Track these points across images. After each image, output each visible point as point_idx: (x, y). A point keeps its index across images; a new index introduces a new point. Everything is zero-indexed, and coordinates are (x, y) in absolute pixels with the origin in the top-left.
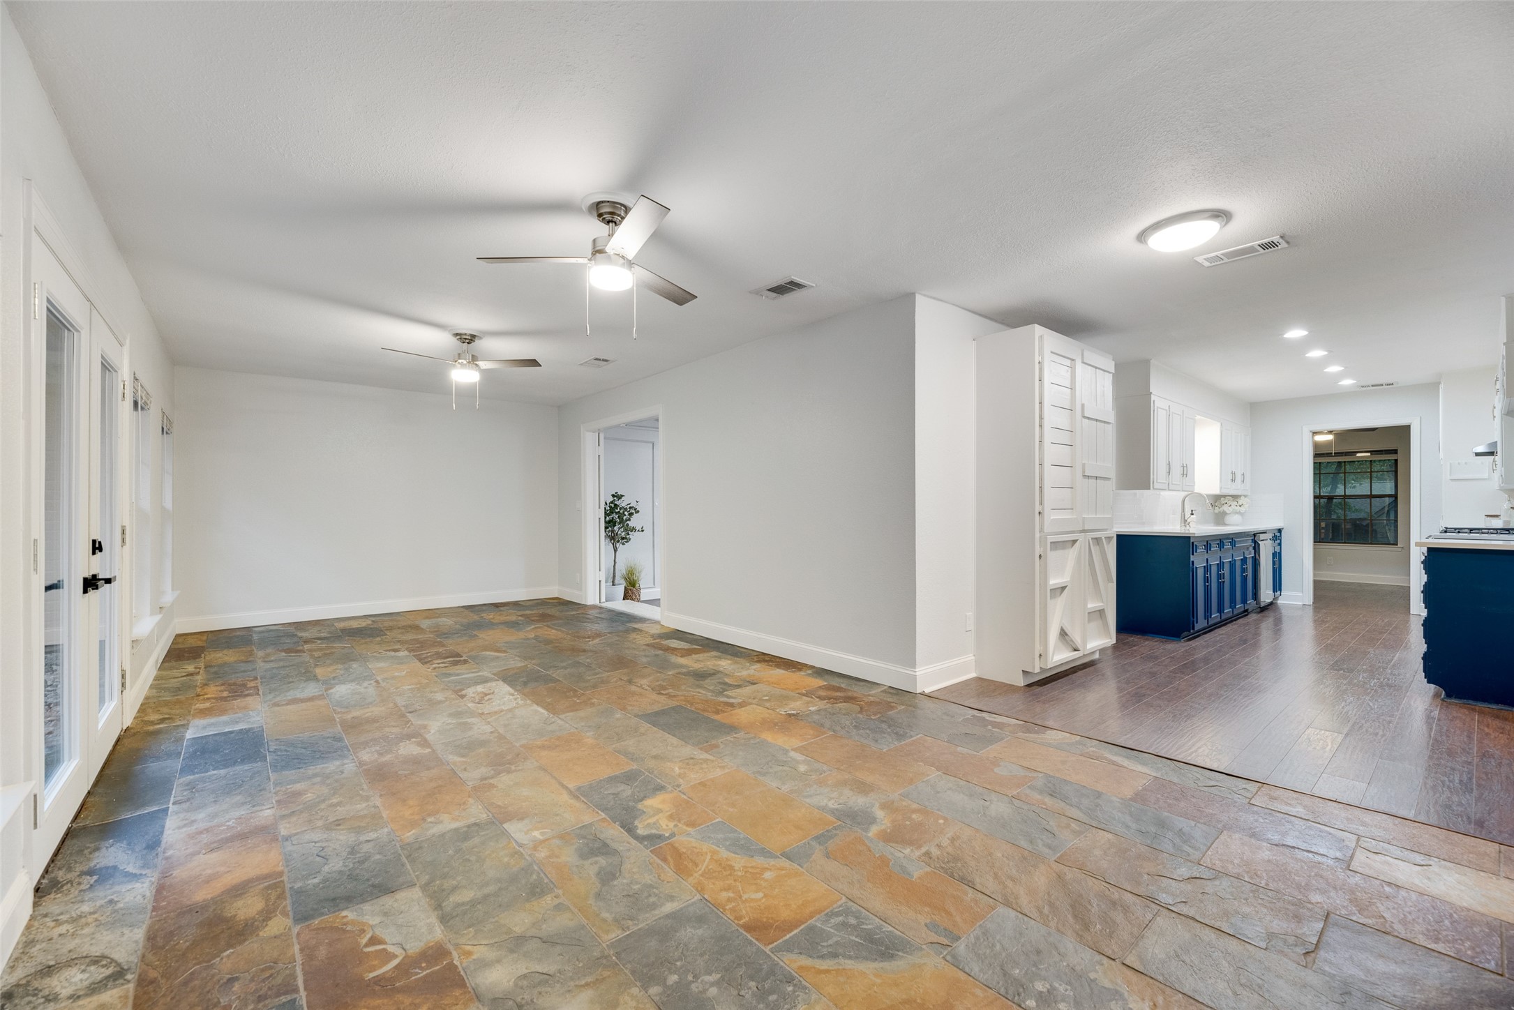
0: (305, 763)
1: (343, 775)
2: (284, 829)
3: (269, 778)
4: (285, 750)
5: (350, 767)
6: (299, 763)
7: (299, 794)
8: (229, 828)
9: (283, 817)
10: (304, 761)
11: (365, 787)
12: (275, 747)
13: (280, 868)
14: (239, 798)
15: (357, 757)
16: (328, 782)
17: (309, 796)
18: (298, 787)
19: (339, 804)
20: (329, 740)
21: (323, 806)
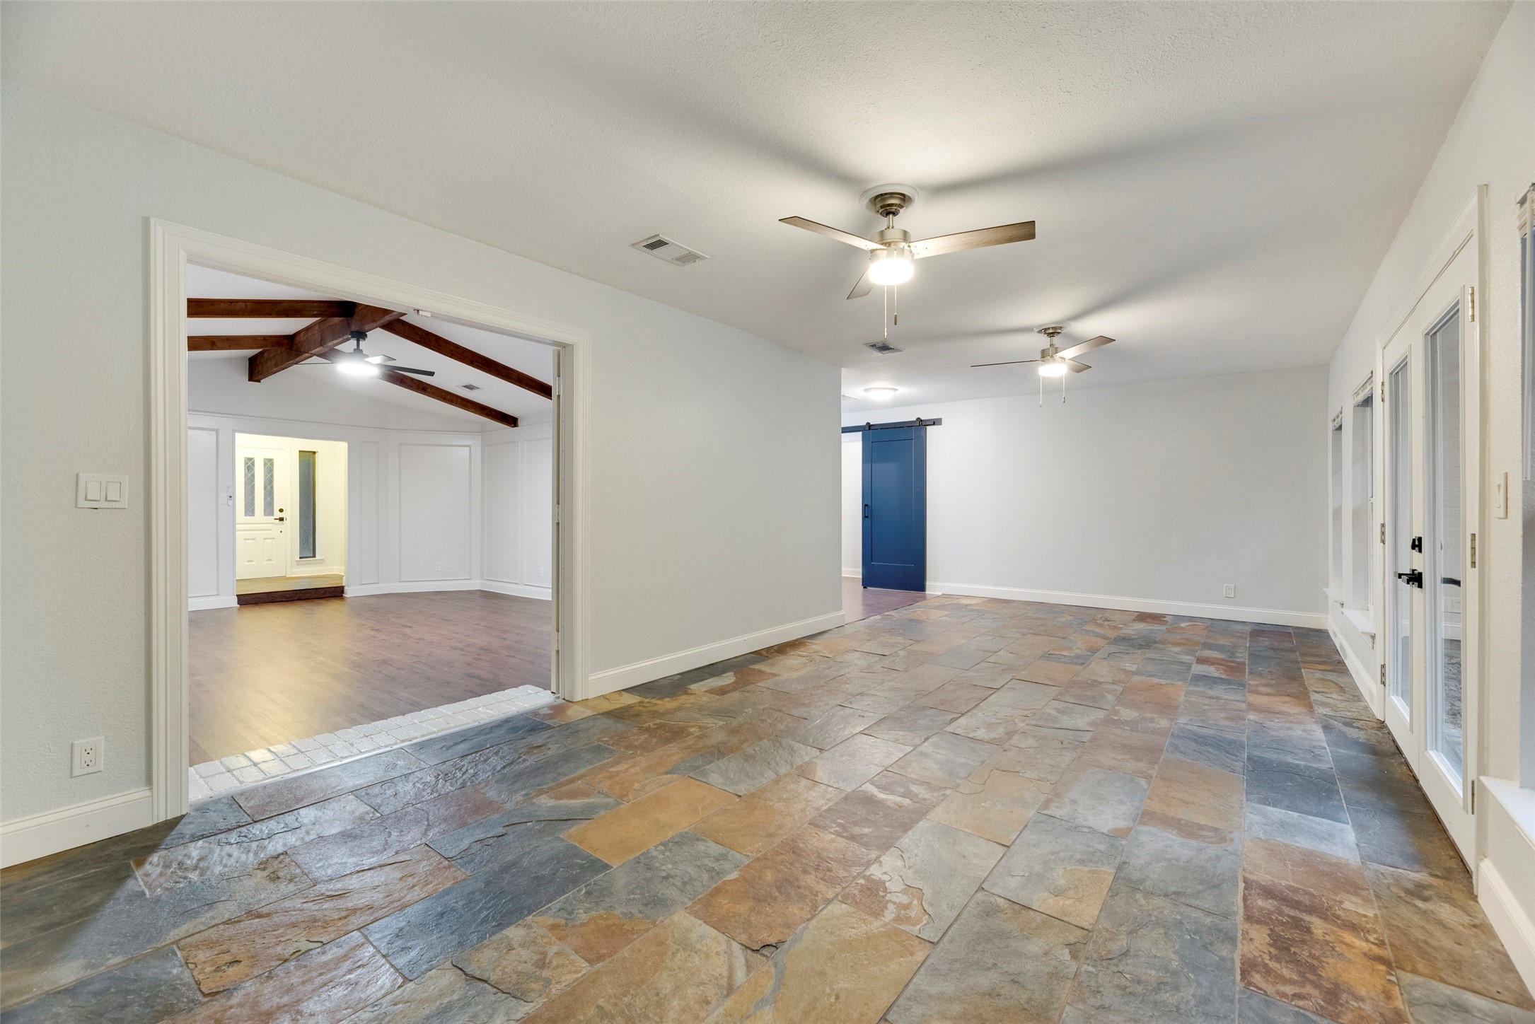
0: (1215, 738)
1: (1191, 717)
2: (1244, 706)
3: (1248, 738)
4: (1227, 757)
5: (1182, 720)
6: (1219, 740)
7: (1227, 718)
8: (1278, 719)
9: (1242, 711)
10: (1215, 740)
11: (1182, 707)
12: (1237, 764)
13: (1249, 694)
14: (1272, 733)
15: (1171, 725)
16: (1204, 718)
17: (1222, 715)
18: (1227, 723)
19: (1206, 705)
20: (1182, 749)
21: (1216, 707)
